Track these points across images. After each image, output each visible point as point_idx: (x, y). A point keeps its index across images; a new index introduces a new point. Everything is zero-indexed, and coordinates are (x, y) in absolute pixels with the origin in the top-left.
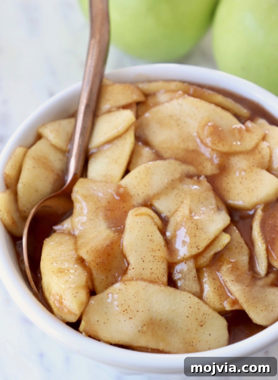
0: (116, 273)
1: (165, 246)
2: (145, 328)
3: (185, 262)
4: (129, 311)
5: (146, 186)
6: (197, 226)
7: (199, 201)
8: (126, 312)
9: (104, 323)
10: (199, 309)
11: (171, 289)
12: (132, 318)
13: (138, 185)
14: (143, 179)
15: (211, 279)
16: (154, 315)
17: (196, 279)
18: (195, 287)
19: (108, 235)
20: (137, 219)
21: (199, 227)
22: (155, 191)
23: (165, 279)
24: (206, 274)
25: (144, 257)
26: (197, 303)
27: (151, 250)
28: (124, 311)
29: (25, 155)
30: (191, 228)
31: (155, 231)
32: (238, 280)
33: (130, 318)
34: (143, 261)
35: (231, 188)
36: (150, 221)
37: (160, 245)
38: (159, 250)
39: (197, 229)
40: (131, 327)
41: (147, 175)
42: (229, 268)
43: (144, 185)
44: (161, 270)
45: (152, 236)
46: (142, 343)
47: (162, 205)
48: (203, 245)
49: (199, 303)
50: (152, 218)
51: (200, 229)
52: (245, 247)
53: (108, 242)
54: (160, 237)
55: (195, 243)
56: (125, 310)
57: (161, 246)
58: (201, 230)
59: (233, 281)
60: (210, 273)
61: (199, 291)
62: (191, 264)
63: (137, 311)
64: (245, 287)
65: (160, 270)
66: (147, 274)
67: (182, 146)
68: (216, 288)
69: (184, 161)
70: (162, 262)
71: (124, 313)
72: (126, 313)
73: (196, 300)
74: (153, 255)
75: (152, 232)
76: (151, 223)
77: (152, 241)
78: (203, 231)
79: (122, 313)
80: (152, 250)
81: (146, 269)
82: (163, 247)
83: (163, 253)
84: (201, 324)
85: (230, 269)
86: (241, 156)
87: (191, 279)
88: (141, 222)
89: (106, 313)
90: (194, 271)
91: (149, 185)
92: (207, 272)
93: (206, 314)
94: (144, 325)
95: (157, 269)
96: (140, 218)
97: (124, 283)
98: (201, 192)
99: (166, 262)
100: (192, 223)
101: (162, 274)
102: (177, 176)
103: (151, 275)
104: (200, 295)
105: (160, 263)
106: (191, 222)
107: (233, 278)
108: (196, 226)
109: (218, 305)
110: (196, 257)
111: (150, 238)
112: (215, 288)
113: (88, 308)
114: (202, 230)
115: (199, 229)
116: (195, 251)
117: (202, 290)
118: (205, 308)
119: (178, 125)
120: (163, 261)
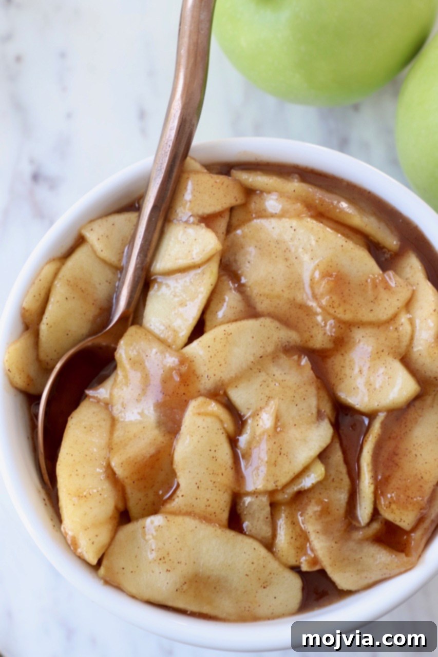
0: (160, 490)
1: (232, 468)
2: (185, 587)
3: (256, 495)
4: (167, 559)
5: (220, 365)
6: (281, 449)
7: (293, 401)
8: (163, 561)
9: (132, 572)
10: (264, 567)
11: (231, 534)
12: (169, 571)
13: (209, 361)
14: (218, 352)
15: (289, 523)
16: (201, 571)
17: (269, 519)
18: (266, 531)
19: (155, 440)
20: (200, 421)
21: (283, 452)
22: (233, 374)
23: (225, 516)
24: (283, 515)
25: (200, 481)
26: (263, 558)
27: (211, 473)
28: (160, 559)
29: (56, 275)
30: (272, 452)
31: (221, 444)
32: (326, 531)
33: (167, 570)
34: (198, 487)
35: (345, 375)
36: (217, 425)
37: (225, 466)
38: (222, 474)
39: (280, 454)
40: (167, 583)
41: (225, 346)
42: (317, 511)
43: (219, 362)
44: (220, 504)
45: (215, 451)
46: (180, 605)
47: (239, 396)
48: (284, 480)
49: (266, 558)
50: (221, 422)
51: (284, 454)
52: (346, 480)
53: (152, 451)
54: (227, 454)
55: (274, 476)
56: (162, 558)
57: (226, 469)
58: (285, 456)
59: (318, 532)
60: (289, 513)
61: (270, 537)
62: (265, 500)
63: (178, 563)
64: (333, 544)
65: (219, 502)
66: (200, 506)
67: (286, 295)
68: (294, 538)
69: (285, 321)
70: (224, 492)
71: (161, 562)
72: (163, 563)
73: (263, 551)
74: (214, 480)
75: (217, 446)
76: (218, 429)
77: (215, 459)
78: (288, 458)
79: (158, 561)
80: (213, 474)
81: (200, 499)
82: (229, 469)
83: (227, 478)
84: (265, 585)
85: (318, 513)
86: (369, 331)
87: (262, 518)
88: (204, 428)
89: (136, 557)
90: (268, 509)
91: (226, 363)
92: (285, 511)
93: (274, 574)
94: (185, 583)
95: (216, 500)
96: (204, 420)
97: (166, 517)
98: (298, 386)
99: (229, 492)
100: (275, 443)
101: (221, 509)
102: (270, 349)
103: (206, 509)
104: (269, 545)
105: (221, 493)
106: (273, 442)
107: (318, 527)
108: (279, 449)
109: (292, 562)
110: (272, 493)
111: (212, 453)
112: (292, 538)
113: (112, 547)
114: (287, 456)
115: (282, 454)
116: (271, 486)
117: (274, 535)
118: (273, 565)
119: (287, 260)
120: (226, 490)
